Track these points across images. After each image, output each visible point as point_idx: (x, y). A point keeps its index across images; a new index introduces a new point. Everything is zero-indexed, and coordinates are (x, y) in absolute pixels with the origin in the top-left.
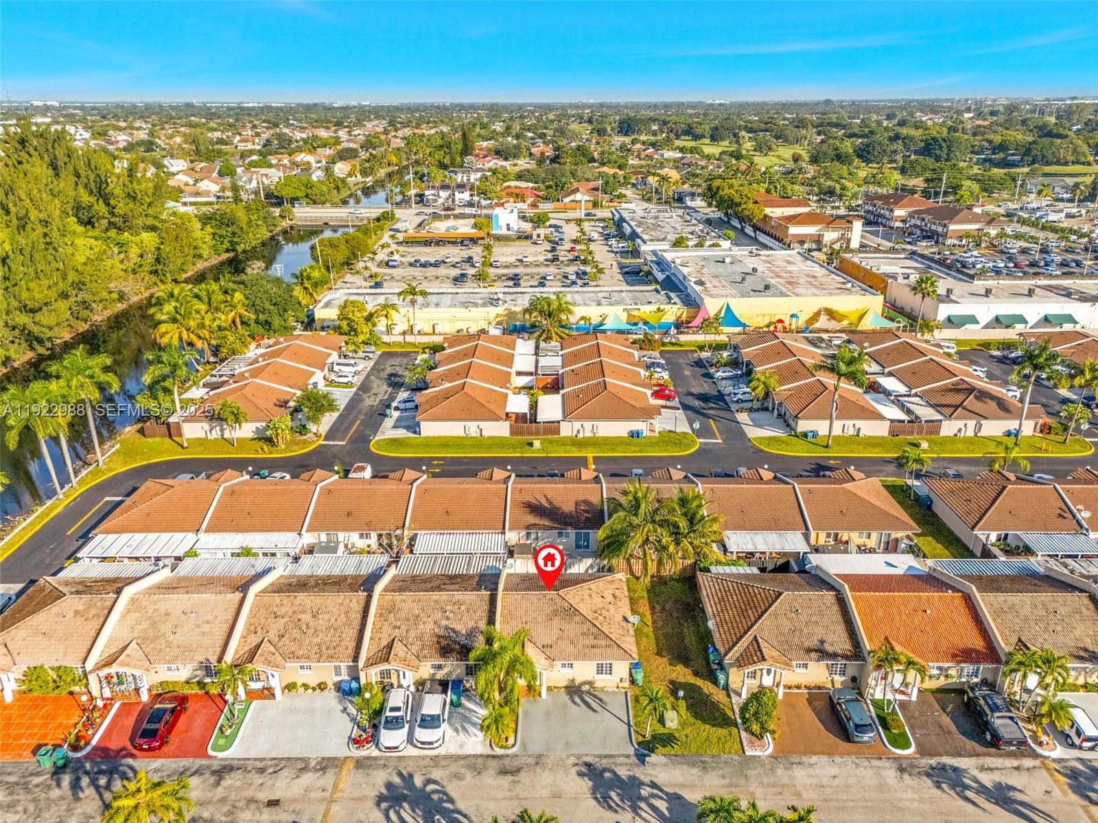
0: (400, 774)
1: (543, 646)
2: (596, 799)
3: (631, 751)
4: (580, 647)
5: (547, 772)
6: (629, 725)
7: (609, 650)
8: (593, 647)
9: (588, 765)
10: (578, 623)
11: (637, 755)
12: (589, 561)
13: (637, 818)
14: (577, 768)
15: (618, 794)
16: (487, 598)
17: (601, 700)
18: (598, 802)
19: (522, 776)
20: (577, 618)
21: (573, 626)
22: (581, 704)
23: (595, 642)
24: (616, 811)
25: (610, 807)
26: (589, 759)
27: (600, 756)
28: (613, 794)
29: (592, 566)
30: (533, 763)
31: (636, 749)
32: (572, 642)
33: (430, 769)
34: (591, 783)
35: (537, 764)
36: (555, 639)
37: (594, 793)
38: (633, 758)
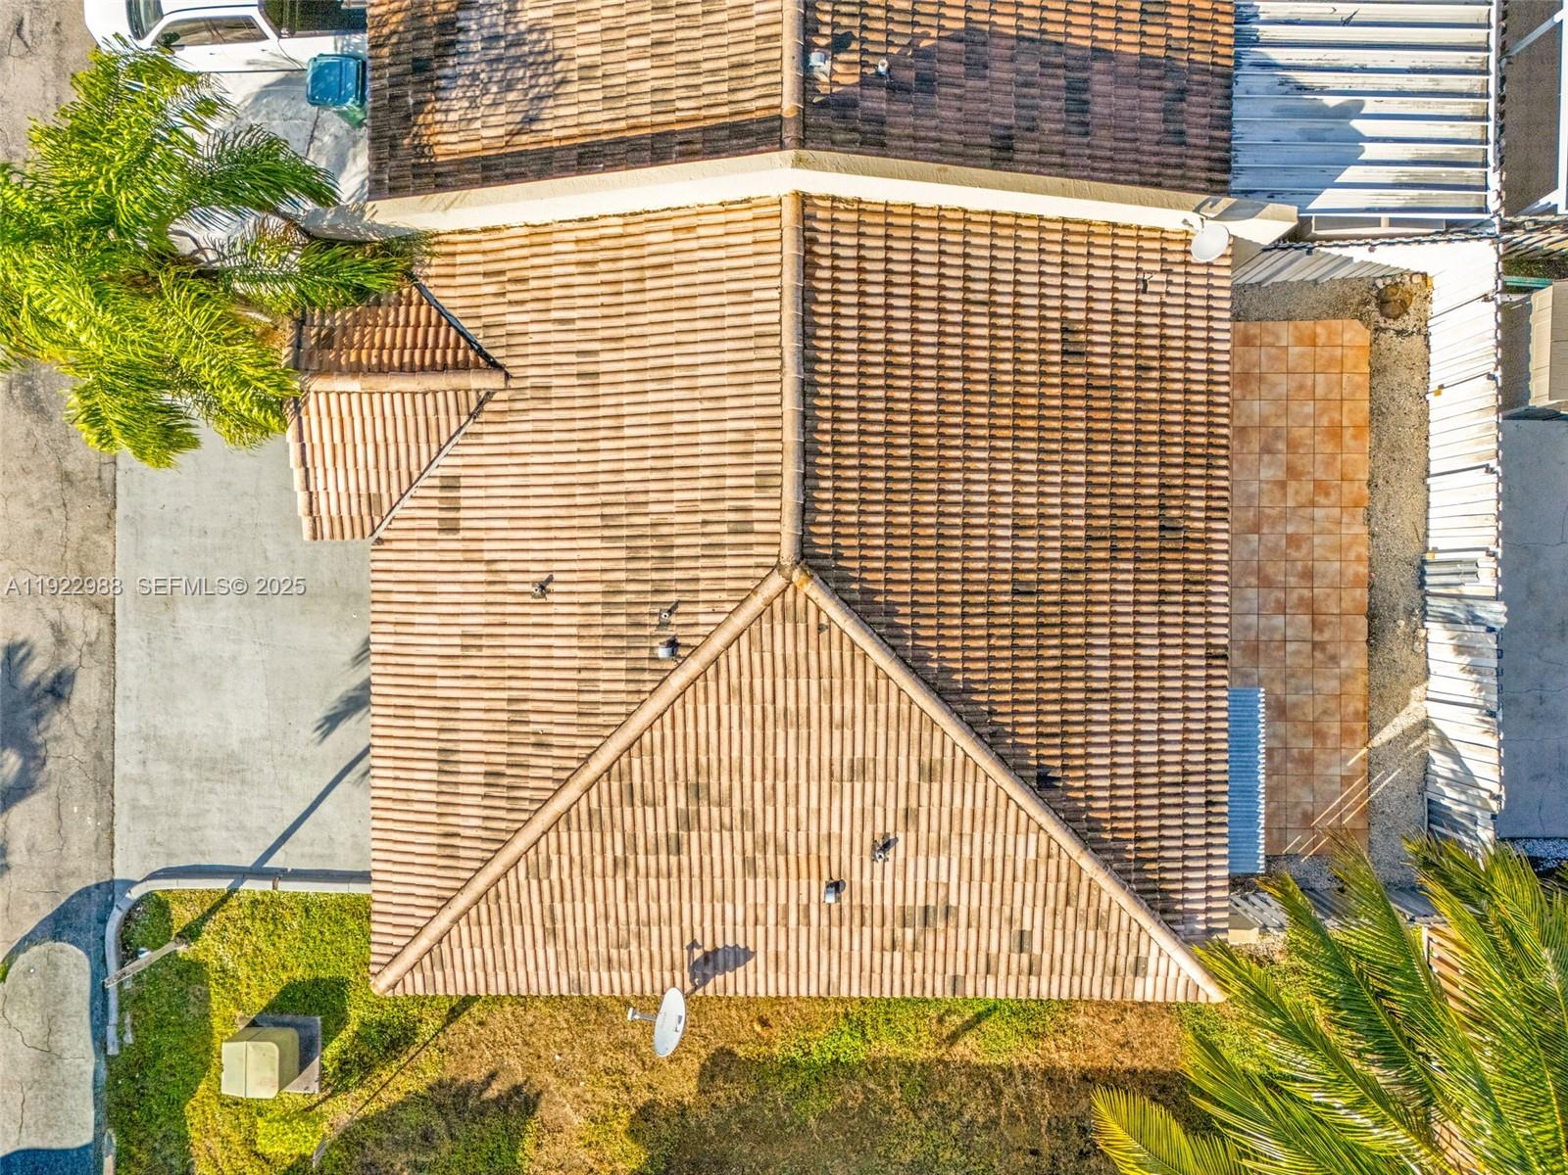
1: (451, 484)
3: (128, 865)
4: (447, 687)
5: (27, 519)
6: (258, 872)
7: (426, 844)
8: (446, 759)
9: (58, 689)
10: (586, 686)
11: (109, 890)
12: (1486, 768)
14: (43, 639)
16: (752, 104)
20: (612, 678)
21: (568, 654)
23: (471, 772)
26: (86, 691)
27: (105, 737)
29: (1465, 781)
30: (70, 465)
31: (131, 884)
32: (471, 644)
33: (48, 49)
35: (66, 477)
36: (491, 549)
38: (86, 873)
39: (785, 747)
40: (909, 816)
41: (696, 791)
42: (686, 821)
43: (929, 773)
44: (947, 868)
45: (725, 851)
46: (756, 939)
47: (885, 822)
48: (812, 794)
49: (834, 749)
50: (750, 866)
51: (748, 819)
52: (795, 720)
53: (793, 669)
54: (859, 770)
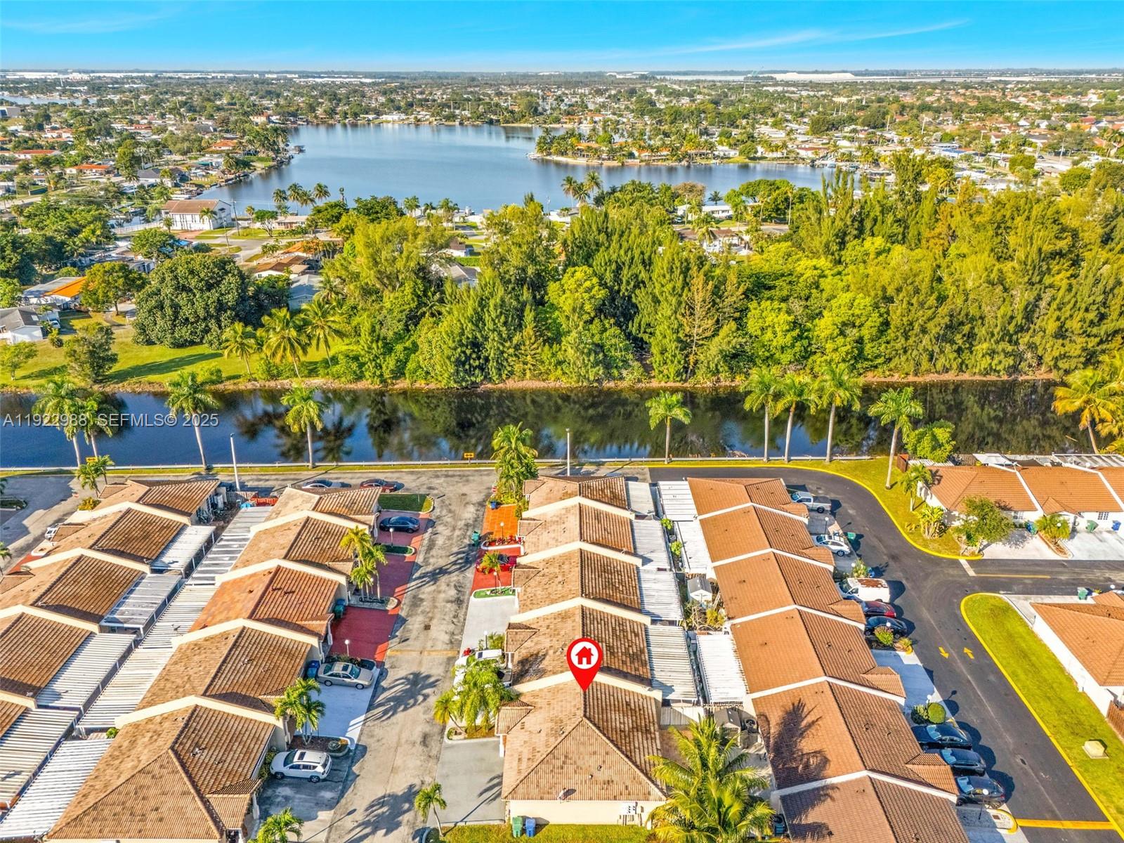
0: (437, 681)
2: (384, 797)
3: (429, 824)
5: (419, 763)
11: (424, 829)
13: (356, 824)
14: (418, 784)
15: (383, 813)
17: (494, 799)
18: (380, 799)
19: (419, 748)
22: (491, 784)
24: (367, 810)
25: (372, 806)
28: (385, 809)
30: (431, 754)
31: (430, 827)
34: (400, 793)
35: (430, 757)
37: (389, 796)
38: (421, 826)
39: (582, 749)
40: (604, 762)
41: (566, 757)
42: (564, 763)
43: (607, 753)
44: (611, 772)
45: (571, 768)
46: (576, 788)
47: (600, 763)
48: (587, 757)
49: (591, 749)
50: (575, 772)
51: (575, 762)
52: (583, 744)
53: (583, 735)
54: (595, 753)
